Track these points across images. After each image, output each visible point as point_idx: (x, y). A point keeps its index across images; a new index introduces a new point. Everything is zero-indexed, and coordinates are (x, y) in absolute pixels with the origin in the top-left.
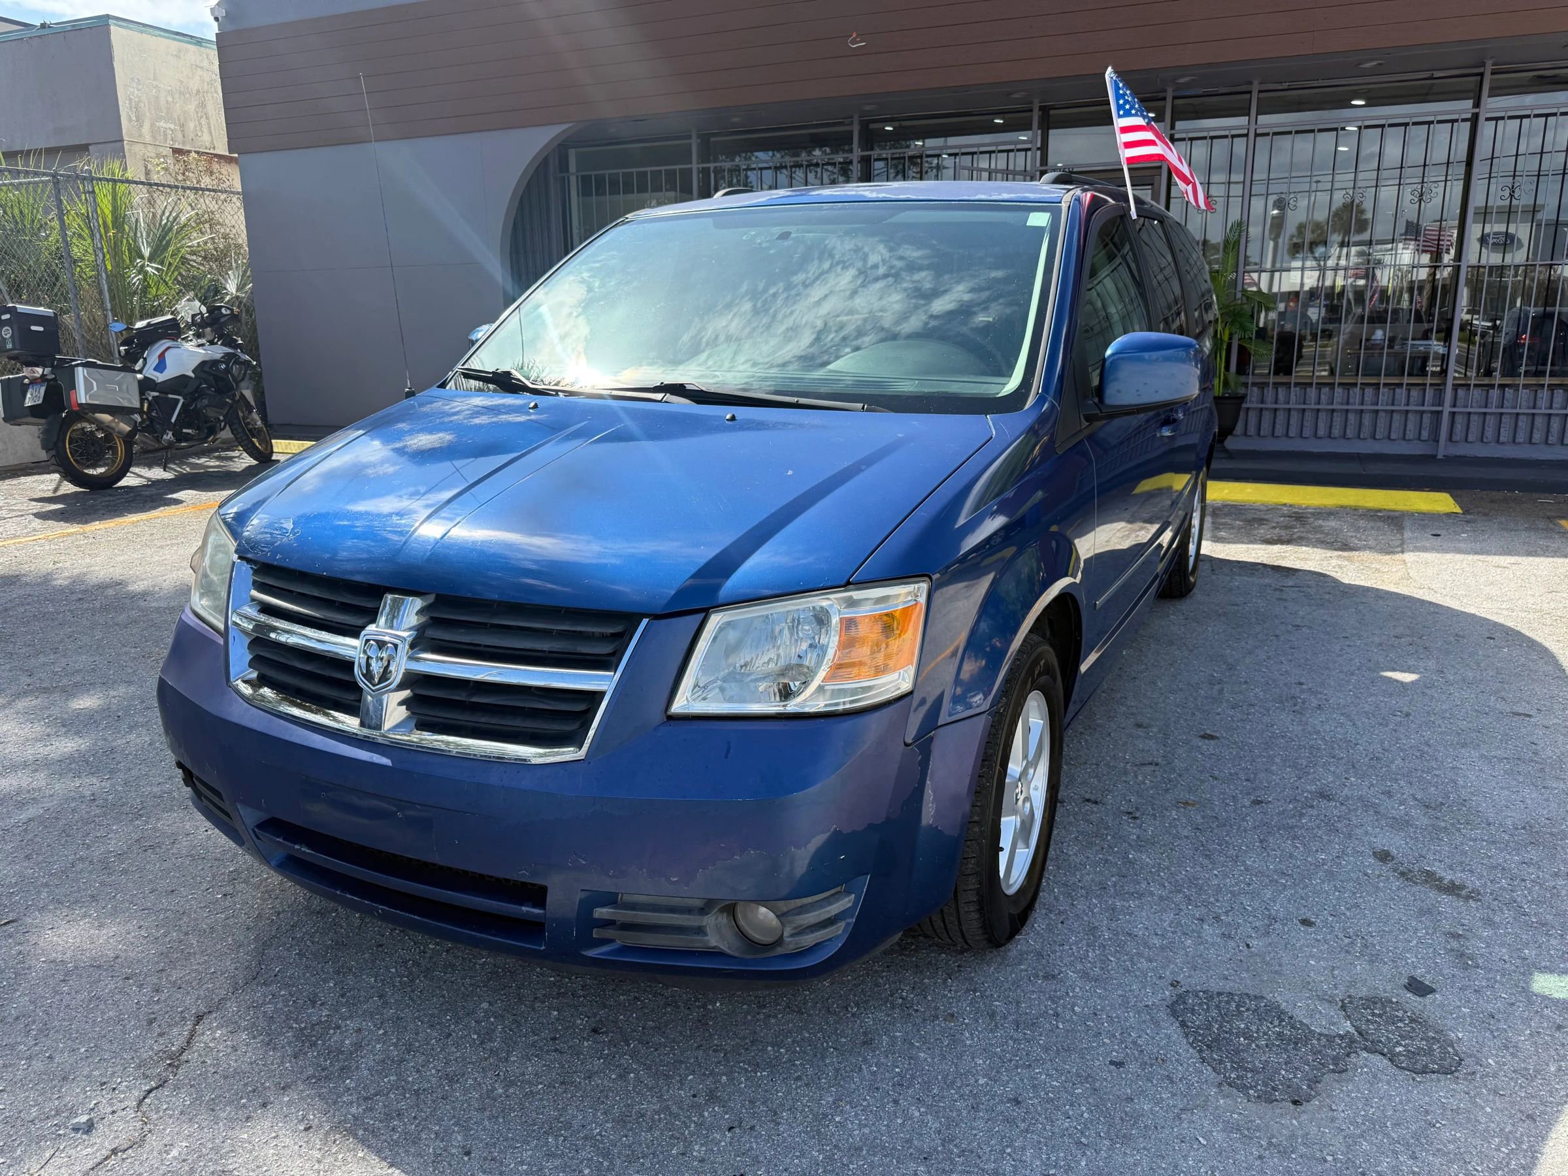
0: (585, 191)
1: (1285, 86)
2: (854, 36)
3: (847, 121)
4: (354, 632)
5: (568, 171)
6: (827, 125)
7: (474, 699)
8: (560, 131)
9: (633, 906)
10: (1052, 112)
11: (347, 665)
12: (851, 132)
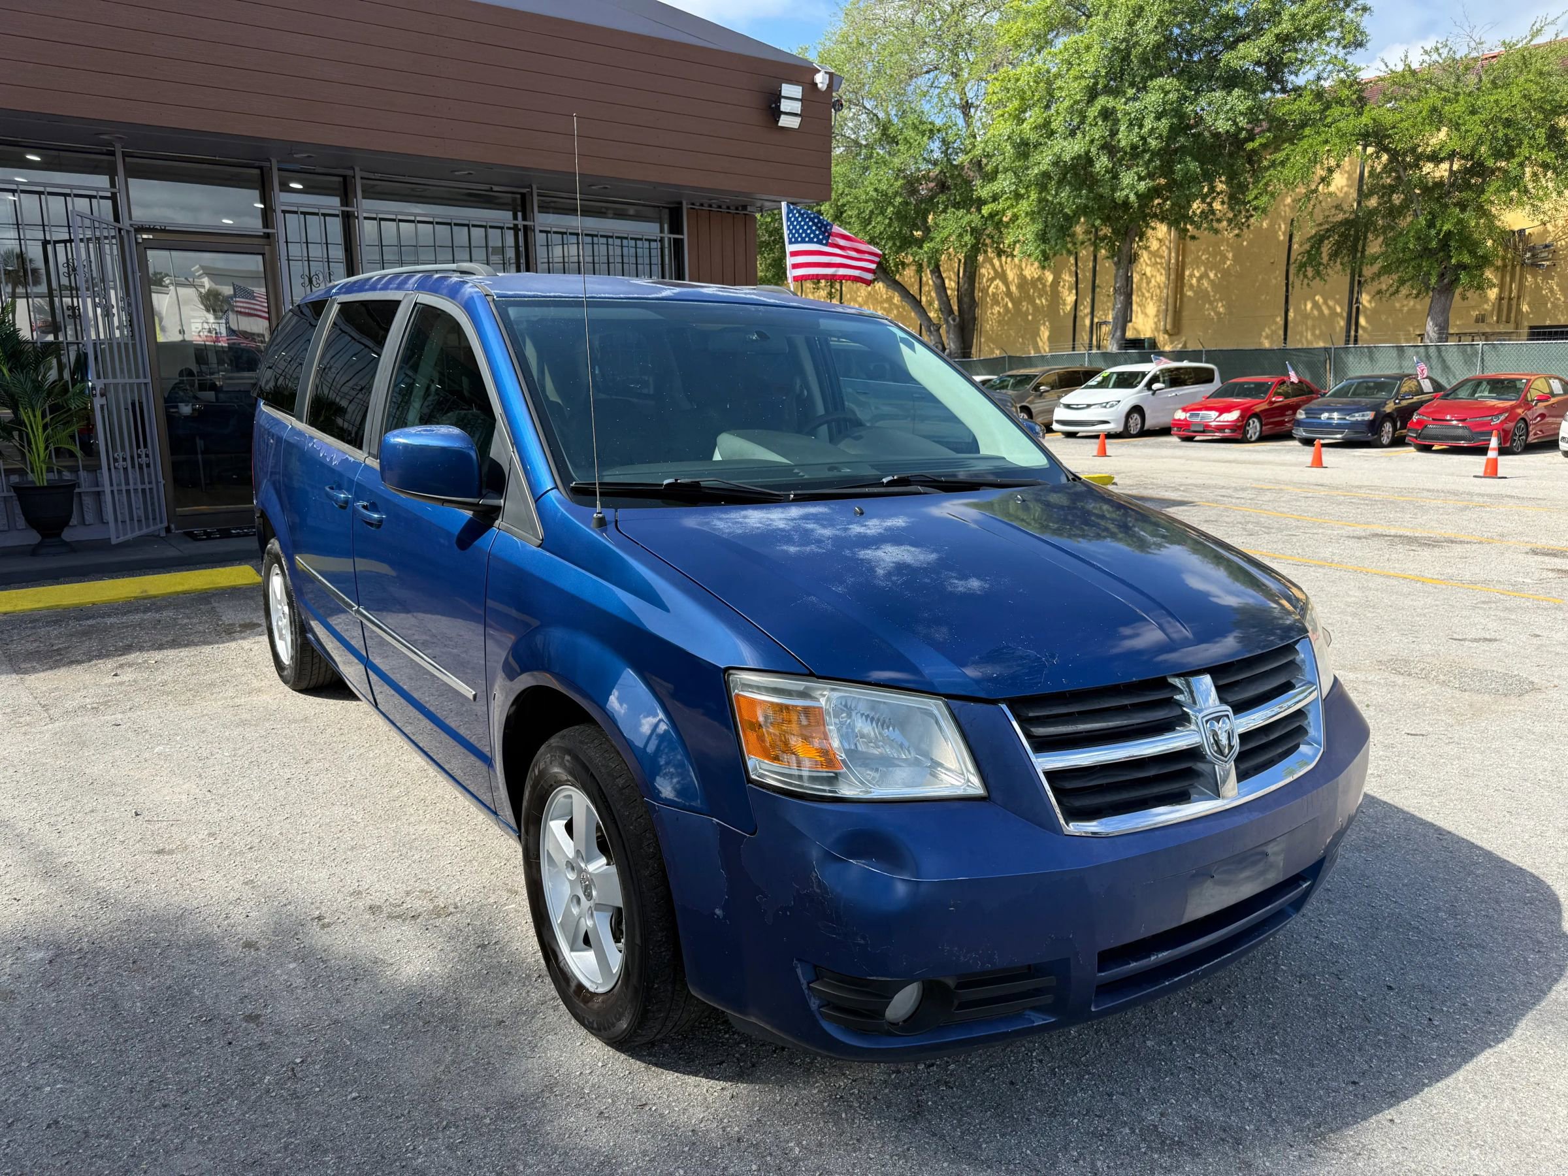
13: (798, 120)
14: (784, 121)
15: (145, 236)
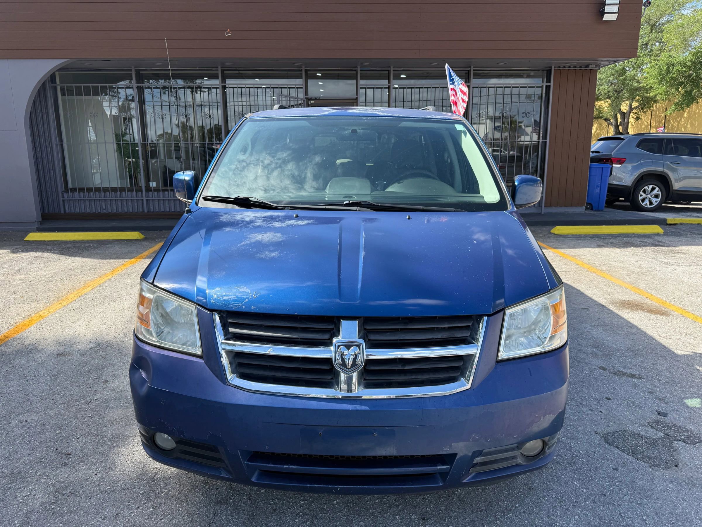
0: (63, 94)
1: (402, 69)
2: (228, 31)
3: (214, 69)
4: (327, 343)
5: (56, 83)
6: (204, 70)
7: (406, 368)
8: (59, 63)
9: (490, 454)
10: (309, 72)
11: (329, 361)
12: (218, 74)
13: (616, 15)
14: (606, 17)
15: (312, 102)
